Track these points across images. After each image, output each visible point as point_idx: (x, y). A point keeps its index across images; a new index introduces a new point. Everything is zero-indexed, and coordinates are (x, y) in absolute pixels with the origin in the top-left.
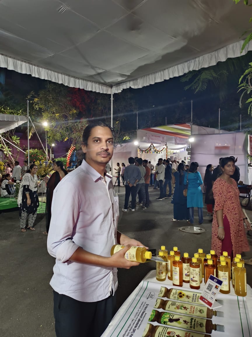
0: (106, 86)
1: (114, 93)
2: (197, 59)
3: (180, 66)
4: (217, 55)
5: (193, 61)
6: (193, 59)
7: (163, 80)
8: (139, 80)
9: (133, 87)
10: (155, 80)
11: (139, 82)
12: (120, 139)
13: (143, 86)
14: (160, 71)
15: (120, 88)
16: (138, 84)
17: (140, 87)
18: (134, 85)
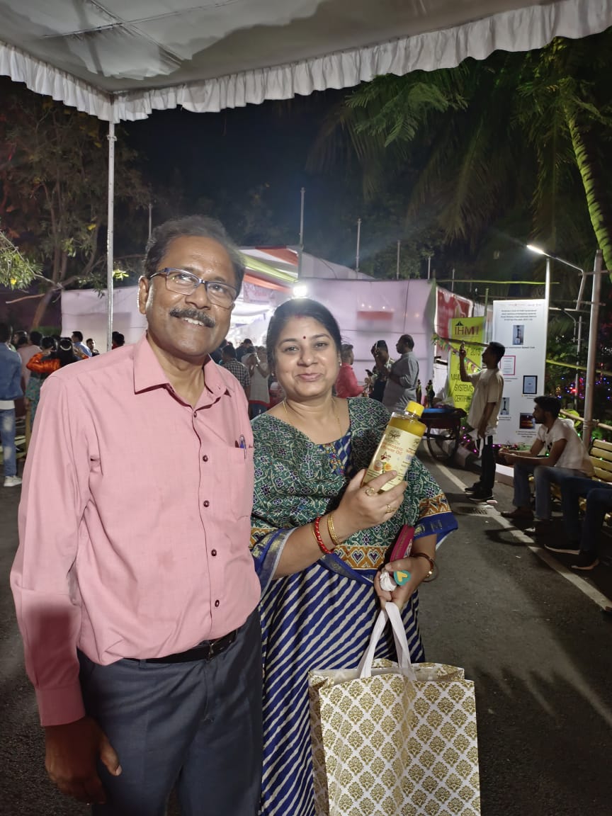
0: (95, 91)
1: (121, 120)
2: (402, 43)
3: (348, 58)
4: (462, 37)
5: (390, 46)
6: (390, 41)
7: (289, 96)
8: (209, 88)
9: (188, 106)
10: (264, 93)
11: (209, 92)
12: (98, 277)
13: (224, 107)
14: (282, 65)
15: (142, 104)
16: (206, 101)
17: (214, 108)
18: (192, 99)
